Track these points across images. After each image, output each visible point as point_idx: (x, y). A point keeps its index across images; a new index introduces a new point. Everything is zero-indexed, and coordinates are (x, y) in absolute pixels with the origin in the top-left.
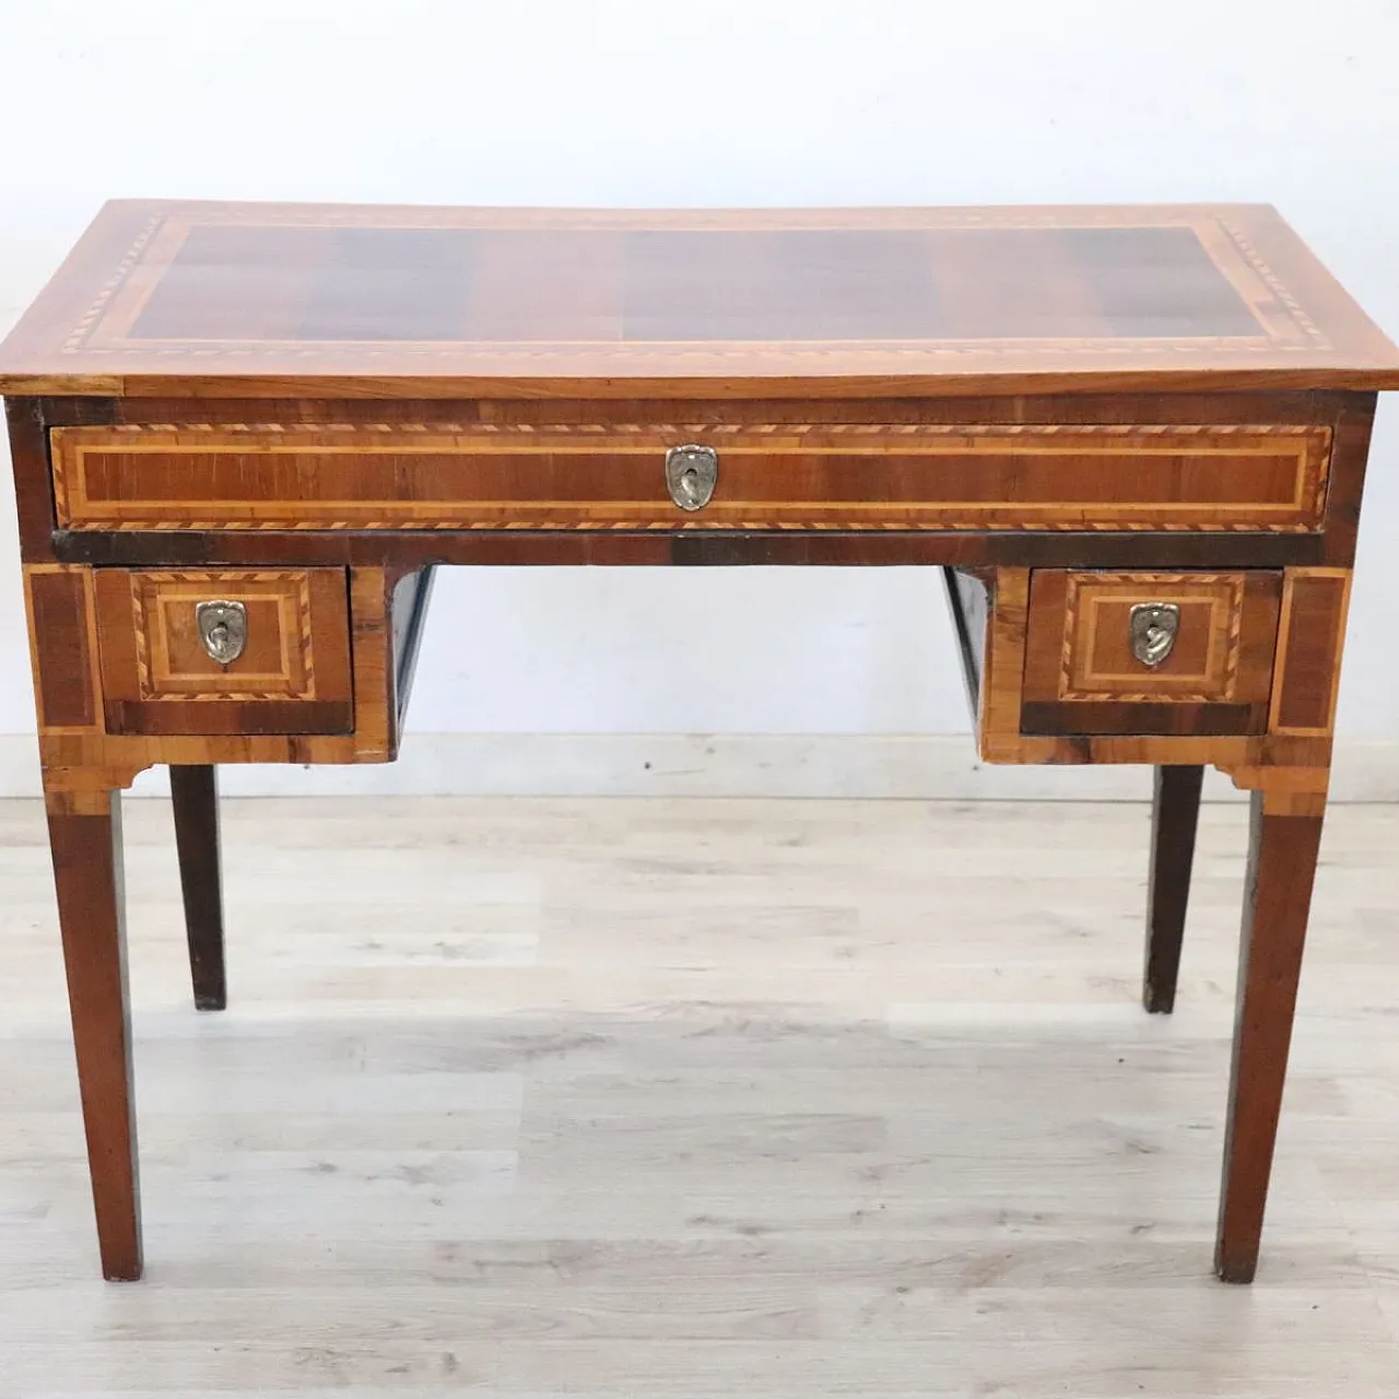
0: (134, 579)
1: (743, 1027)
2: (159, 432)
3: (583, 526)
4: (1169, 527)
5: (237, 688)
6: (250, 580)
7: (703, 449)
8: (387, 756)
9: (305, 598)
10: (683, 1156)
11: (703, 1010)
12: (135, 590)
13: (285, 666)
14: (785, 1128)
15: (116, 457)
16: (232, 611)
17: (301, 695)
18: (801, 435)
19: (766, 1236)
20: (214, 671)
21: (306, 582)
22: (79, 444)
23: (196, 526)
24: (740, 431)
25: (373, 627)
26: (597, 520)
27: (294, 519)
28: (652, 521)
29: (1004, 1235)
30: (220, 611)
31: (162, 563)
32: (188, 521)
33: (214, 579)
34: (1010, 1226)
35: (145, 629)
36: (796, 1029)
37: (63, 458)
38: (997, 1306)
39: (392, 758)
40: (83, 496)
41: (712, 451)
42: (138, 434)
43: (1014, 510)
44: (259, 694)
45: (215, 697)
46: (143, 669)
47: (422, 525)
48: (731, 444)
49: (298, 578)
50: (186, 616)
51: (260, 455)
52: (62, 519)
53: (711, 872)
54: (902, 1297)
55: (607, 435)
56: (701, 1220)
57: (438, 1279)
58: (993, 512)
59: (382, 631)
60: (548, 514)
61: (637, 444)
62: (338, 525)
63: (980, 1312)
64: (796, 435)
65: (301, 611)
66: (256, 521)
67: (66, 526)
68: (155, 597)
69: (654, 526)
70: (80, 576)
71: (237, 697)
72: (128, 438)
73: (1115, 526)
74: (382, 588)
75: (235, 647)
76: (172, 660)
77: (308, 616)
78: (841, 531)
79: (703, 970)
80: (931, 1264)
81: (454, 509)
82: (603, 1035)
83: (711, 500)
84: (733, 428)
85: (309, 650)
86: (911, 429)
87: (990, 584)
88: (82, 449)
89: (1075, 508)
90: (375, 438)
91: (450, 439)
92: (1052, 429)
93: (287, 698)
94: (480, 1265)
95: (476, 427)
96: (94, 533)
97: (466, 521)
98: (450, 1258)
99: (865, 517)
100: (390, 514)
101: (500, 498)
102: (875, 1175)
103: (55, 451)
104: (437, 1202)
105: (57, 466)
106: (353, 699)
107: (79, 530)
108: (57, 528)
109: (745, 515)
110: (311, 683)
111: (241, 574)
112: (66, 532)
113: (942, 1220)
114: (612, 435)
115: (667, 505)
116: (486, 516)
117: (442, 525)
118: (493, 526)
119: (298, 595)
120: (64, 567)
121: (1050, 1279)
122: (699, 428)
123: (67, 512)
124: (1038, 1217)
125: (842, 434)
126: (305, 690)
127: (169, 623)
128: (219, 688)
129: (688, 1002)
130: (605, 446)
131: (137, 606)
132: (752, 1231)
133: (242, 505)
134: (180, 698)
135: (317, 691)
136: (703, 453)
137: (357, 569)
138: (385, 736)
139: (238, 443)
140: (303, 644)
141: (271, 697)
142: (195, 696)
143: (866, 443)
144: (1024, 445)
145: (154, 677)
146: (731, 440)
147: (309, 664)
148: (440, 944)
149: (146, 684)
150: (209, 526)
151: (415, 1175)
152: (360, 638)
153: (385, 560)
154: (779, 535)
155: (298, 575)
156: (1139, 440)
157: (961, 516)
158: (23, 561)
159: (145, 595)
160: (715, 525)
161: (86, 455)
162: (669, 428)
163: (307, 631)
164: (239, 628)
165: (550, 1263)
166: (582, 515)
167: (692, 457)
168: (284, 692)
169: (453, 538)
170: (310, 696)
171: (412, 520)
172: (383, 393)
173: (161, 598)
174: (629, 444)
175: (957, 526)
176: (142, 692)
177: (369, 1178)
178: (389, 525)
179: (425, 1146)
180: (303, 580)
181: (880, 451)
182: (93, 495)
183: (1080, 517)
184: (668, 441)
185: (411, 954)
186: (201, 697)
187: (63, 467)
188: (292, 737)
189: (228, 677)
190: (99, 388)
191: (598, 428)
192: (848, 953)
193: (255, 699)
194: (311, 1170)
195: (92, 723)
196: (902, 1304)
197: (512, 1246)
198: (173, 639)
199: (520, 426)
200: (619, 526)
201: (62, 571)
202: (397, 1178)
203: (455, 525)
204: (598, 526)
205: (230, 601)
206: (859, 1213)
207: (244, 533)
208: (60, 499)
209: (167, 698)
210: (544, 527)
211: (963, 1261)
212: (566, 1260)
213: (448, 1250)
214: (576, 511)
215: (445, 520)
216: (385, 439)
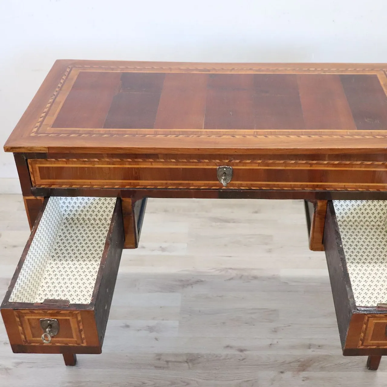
1: (241, 277)
2: (61, 161)
3: (191, 188)
4: (371, 190)
7: (228, 167)
8: (135, 247)
10: (224, 323)
11: (230, 271)
14: (251, 313)
15: (48, 168)
18: (259, 163)
19: (245, 352)
22: (36, 164)
23: (74, 187)
24: (240, 162)
25: (129, 214)
26: (196, 186)
27: (103, 185)
28: (212, 187)
29: (310, 353)
32: (71, 185)
34: (312, 350)
36: (255, 278)
37: (32, 168)
38: (307, 378)
40: (39, 178)
41: (231, 167)
42: (54, 161)
43: (324, 185)
47: (142, 187)
48: (237, 165)
51: (92, 168)
52: (34, 185)
53: (234, 222)
54: (282, 375)
55: (198, 162)
56: (228, 347)
57: (156, 367)
58: (317, 185)
59: (131, 215)
60: (180, 184)
61: (207, 165)
62: (117, 187)
63: (303, 380)
64: (257, 163)
66: (92, 185)
67: (35, 186)
69: (213, 188)
70: (41, 200)
72: (51, 162)
73: (354, 189)
74: (131, 203)
78: (270, 190)
79: (230, 257)
80: (290, 363)
81: (152, 183)
82: (203, 279)
83: (231, 181)
84: (238, 161)
86: (293, 162)
87: (315, 205)
88: (38, 165)
89: (342, 184)
90: (127, 163)
91: (150, 163)
92: (336, 162)
94: (167, 362)
95: (158, 160)
96: (43, 188)
97: (156, 186)
98: (159, 359)
99: (278, 186)
100: (132, 184)
101: (166, 180)
102: (275, 331)
103: (30, 166)
104: (156, 339)
105: (31, 170)
107: (39, 188)
108: (32, 187)
109: (241, 185)
112: (35, 188)
113: (293, 347)
114: (200, 162)
115: (217, 182)
116: (162, 185)
117: (148, 187)
118: (164, 187)
120: (36, 197)
121: (322, 369)
122: (227, 161)
123: (35, 183)
124: (319, 346)
125: (272, 163)
129: (226, 268)
130: (198, 166)
132: (241, 351)
133: (87, 181)
136: (228, 168)
137: (123, 199)
138: (134, 242)
139: (85, 164)
143: (279, 166)
144: (328, 167)
146: (237, 164)
148: (161, 247)
150: (78, 187)
151: (151, 329)
152: (125, 217)
153: (131, 196)
154: (252, 191)
156: (364, 166)
157: (307, 186)
158: (23, 196)
160: (232, 188)
161: (39, 167)
162: (218, 161)
165: (187, 362)
166: (191, 185)
167: (225, 169)
169: (153, 190)
171: (139, 186)
174: (206, 165)
175: (306, 189)
177: (139, 330)
178: (132, 187)
179: (154, 318)
181: (283, 168)
182: (42, 178)
183: (344, 187)
184: (218, 164)
185: (153, 250)
187: (33, 170)
191: (196, 161)
192: (270, 251)
196: (282, 378)
197: (176, 355)
199: (171, 160)
200: (202, 188)
202: (146, 330)
203: (153, 187)
204: (196, 188)
206: (271, 345)
207: (88, 189)
208: (32, 179)
210: (179, 188)
211: (298, 362)
212: (191, 361)
213: (159, 357)
214: (189, 183)
215: (149, 186)
216: (130, 163)
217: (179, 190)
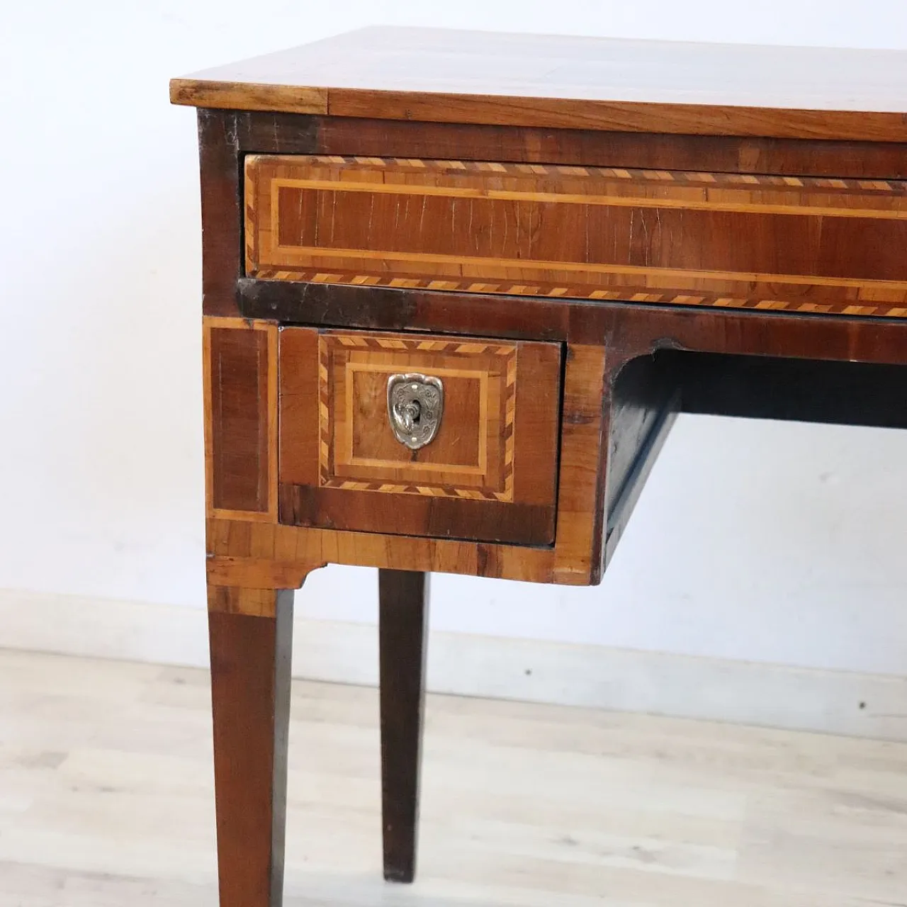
0: (323, 340)
2: (365, 166)
3: (850, 310)
5: (426, 480)
6: (451, 351)
8: (589, 579)
9: (511, 378)
12: (322, 354)
13: (483, 458)
15: (313, 193)
16: (428, 387)
17: (498, 495)
20: (404, 458)
21: (514, 360)
22: (275, 177)
23: (396, 283)
25: (586, 419)
26: (871, 304)
27: (508, 280)
30: (415, 387)
31: (355, 325)
32: (387, 277)
33: (412, 348)
35: (330, 402)
37: (256, 192)
39: (595, 580)
40: (275, 238)
42: (342, 167)
44: (451, 491)
45: (400, 489)
46: (324, 449)
47: (655, 298)
49: (506, 353)
50: (376, 389)
51: (476, 199)
52: (250, 266)
55: (894, 194)
59: (596, 424)
60: (809, 293)
62: (557, 292)
65: (506, 393)
66: (466, 281)
67: (254, 273)
68: (344, 364)
70: (265, 333)
71: (425, 491)
72: (328, 170)
74: (601, 374)
75: (427, 431)
76: (357, 441)
77: (513, 398)
81: (696, 280)
85: (510, 442)
88: (277, 183)
90: (611, 186)
91: (700, 191)
93: (482, 497)
95: (732, 179)
96: (284, 284)
97: (710, 296)
100: (619, 282)
101: (754, 269)
103: (248, 183)
105: (249, 199)
106: (557, 504)
107: (268, 280)
108: (243, 275)
110: (510, 480)
111: (439, 344)
112: (253, 281)
114: (900, 195)
116: (733, 290)
117: (681, 299)
118: (740, 303)
119: (504, 374)
120: (247, 322)
123: (256, 259)
126: (503, 490)
127: (357, 396)
128: (406, 478)
130: (889, 208)
131: (323, 373)
133: (450, 261)
134: (361, 487)
135: (515, 493)
137: (574, 346)
138: (588, 553)
139: (452, 185)
140: (505, 433)
141: (463, 494)
142: (378, 486)
145: (336, 462)
147: (509, 458)
148: (636, 848)
149: (327, 468)
150: (412, 283)
152: (570, 432)
153: (608, 337)
155: (508, 348)
158: (204, 313)
159: (333, 362)
161: (282, 190)
163: (510, 418)
164: (433, 409)
166: (850, 296)
168: (479, 489)
169: (694, 315)
170: (507, 497)
171: (644, 290)
172: (624, 123)
173: (351, 367)
176: (321, 477)
178: (616, 295)
180: (510, 355)
182: (287, 238)
185: (606, 853)
186: (385, 488)
187: (256, 201)
188: (483, 545)
189: (417, 466)
190: (300, 103)
191: (883, 185)
193: (444, 495)
195: (265, 509)
198: (360, 416)
199: (787, 179)
200: (895, 312)
201: (247, 327)
203: (696, 301)
204: (869, 311)
205: (427, 375)
207: (449, 294)
208: (249, 241)
209: (348, 485)
210: (802, 309)
214: (843, 290)
215: (684, 292)
216: (623, 187)
217: (798, 318)
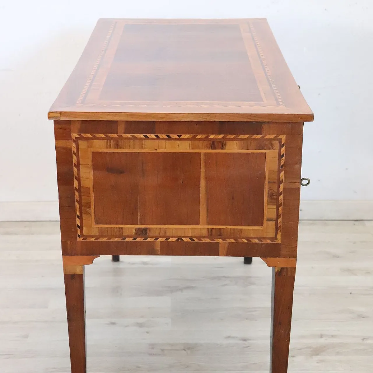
19: (250, 342)
29: (322, 341)
34: (324, 339)
38: (322, 361)
56: (229, 337)
57: (151, 355)
63: (317, 363)
80: (300, 349)
94: (163, 350)
98: (153, 348)
104: (147, 333)
113: (303, 337)
121: (338, 353)
124: (332, 336)
132: (245, 340)
151: (140, 325)
165: (184, 350)
177: (126, 326)
179: (142, 317)
194: (108, 324)
197: (172, 345)
202: (135, 326)
211: (311, 348)
212: (189, 349)
213: (153, 346)
